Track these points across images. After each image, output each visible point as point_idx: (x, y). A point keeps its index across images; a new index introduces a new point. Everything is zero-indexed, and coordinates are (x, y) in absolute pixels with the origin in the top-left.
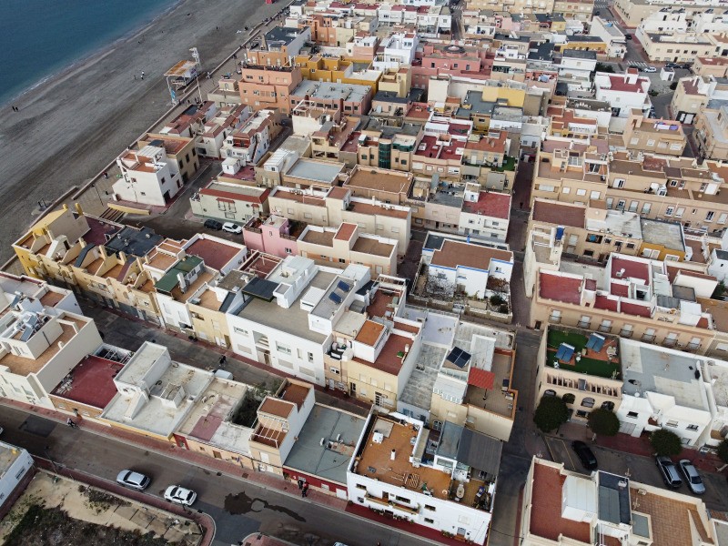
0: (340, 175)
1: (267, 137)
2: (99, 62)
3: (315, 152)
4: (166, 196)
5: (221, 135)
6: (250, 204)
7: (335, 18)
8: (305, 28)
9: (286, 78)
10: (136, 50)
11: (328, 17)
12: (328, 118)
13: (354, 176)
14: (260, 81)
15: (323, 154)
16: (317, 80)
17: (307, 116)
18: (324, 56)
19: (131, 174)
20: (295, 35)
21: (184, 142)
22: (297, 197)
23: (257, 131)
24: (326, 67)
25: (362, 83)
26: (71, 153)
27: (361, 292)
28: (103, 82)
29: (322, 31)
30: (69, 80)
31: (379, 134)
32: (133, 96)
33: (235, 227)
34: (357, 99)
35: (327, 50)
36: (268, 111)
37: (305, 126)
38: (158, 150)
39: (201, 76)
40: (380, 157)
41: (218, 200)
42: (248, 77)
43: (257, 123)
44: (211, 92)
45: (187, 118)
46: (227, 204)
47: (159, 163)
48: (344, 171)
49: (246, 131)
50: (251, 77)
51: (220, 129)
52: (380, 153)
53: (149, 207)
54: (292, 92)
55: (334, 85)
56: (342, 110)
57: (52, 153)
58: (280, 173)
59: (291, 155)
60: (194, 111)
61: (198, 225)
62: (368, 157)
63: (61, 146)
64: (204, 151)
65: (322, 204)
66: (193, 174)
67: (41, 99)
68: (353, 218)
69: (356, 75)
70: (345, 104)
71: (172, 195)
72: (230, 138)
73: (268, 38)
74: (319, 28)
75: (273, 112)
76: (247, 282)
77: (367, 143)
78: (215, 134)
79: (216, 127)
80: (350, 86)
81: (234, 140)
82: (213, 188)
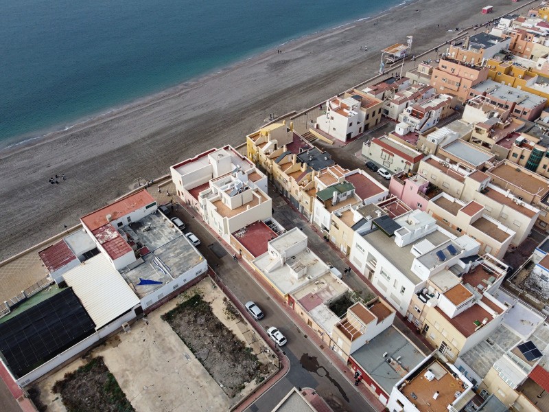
0: (487, 162)
1: (439, 115)
2: (342, 33)
3: (473, 138)
4: (349, 136)
5: (405, 104)
6: (405, 161)
7: (537, 36)
8: (507, 38)
9: (474, 75)
10: (369, 29)
11: (532, 33)
12: (496, 115)
13: (498, 167)
14: (451, 72)
15: (480, 142)
16: (499, 81)
17: (479, 108)
18: (514, 64)
19: (332, 113)
20: (496, 42)
21: (376, 102)
22: (444, 169)
23: (433, 109)
24: (512, 74)
25: (540, 94)
26: (301, 89)
27: (465, 260)
29: (521, 44)
30: (319, 40)
31: (538, 140)
32: (355, 61)
33: (387, 173)
34: (529, 106)
35: (518, 59)
36: (448, 96)
37: (473, 116)
38: (357, 103)
39: (408, 58)
40: (529, 160)
41: (383, 150)
42: (443, 67)
43: (435, 102)
44: (409, 71)
45: (385, 85)
46: (388, 155)
47: (353, 112)
48: (491, 161)
49: (424, 107)
50: (446, 68)
51: (406, 99)
52: (531, 156)
53: (334, 140)
54: (474, 87)
55: (512, 89)
56: (511, 111)
58: (438, 146)
59: (452, 134)
60: (393, 82)
61: (361, 163)
62: (518, 157)
63: (297, 82)
64: (387, 112)
65: (461, 180)
66: (372, 127)
68: (484, 200)
69: (537, 87)
70: (517, 107)
71: (352, 136)
72: (410, 108)
73: (472, 40)
74: (519, 41)
75: (452, 97)
76: (379, 216)
77: (522, 144)
78: (400, 103)
79: (403, 98)
80: (528, 94)
81: (413, 111)
82: (383, 140)
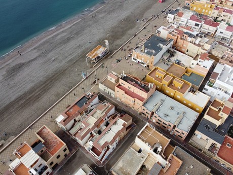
7: (190, 35)
11: (186, 33)
16: (164, 93)
28: (65, 43)
29: (180, 42)
34: (183, 129)
35: (179, 56)
49: (102, 142)
54: (144, 105)
57: (13, 99)
63: (20, 93)
67: (35, 49)
70: (176, 129)
74: (179, 40)
